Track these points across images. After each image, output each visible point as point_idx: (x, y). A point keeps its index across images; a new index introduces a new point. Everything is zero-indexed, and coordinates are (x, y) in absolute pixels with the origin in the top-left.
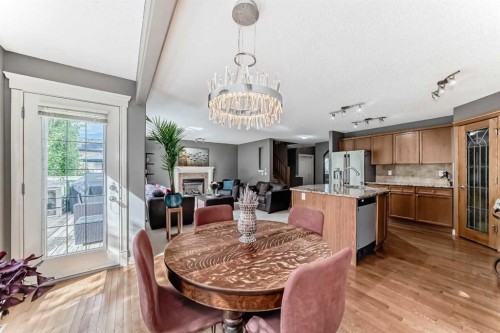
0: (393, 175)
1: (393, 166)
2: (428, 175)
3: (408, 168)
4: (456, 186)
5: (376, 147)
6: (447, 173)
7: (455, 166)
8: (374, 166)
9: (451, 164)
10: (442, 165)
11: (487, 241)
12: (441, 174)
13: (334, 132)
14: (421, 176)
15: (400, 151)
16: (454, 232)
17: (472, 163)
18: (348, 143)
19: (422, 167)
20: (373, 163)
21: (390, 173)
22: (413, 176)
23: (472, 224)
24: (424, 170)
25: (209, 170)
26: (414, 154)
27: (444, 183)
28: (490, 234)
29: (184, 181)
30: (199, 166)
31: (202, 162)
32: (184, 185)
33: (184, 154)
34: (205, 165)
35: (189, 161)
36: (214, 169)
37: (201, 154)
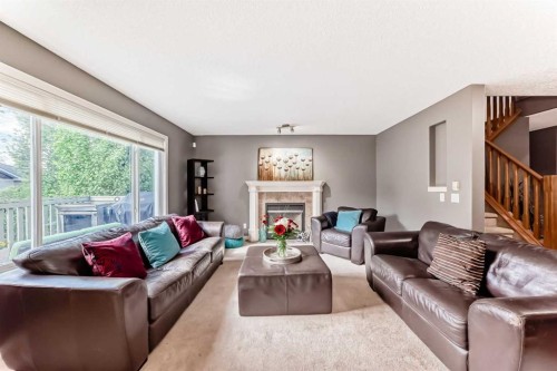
29: (269, 206)
30: (294, 180)
31: (301, 173)
32: (267, 214)
33: (267, 159)
34: (305, 179)
35: (276, 172)
36: (325, 187)
37: (299, 158)
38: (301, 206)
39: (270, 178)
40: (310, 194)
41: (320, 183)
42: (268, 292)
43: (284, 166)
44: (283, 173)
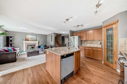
0: (87, 43)
1: (86, 41)
2: (96, 43)
3: (91, 41)
4: (103, 47)
5: (82, 35)
6: (101, 43)
7: (103, 41)
8: (82, 41)
9: (102, 40)
10: (99, 40)
11: (113, 67)
12: (99, 43)
13: (70, 30)
14: (94, 44)
15: (88, 36)
16: (103, 62)
17: (108, 40)
18: (75, 34)
19: (94, 41)
20: (81, 40)
21: (86, 43)
22: (92, 44)
23: (108, 60)
24: (95, 42)
25: (37, 42)
26: (92, 37)
27: (100, 46)
28: (114, 64)
29: (28, 45)
30: (33, 41)
31: (34, 40)
32: (27, 47)
33: (27, 37)
34: (35, 41)
35: (29, 39)
36: (39, 42)
37: (34, 37)
38: (35, 45)
39: (28, 40)
40: (36, 43)
41: (38, 41)
42: (31, 54)
43: (31, 39)
44: (31, 40)
